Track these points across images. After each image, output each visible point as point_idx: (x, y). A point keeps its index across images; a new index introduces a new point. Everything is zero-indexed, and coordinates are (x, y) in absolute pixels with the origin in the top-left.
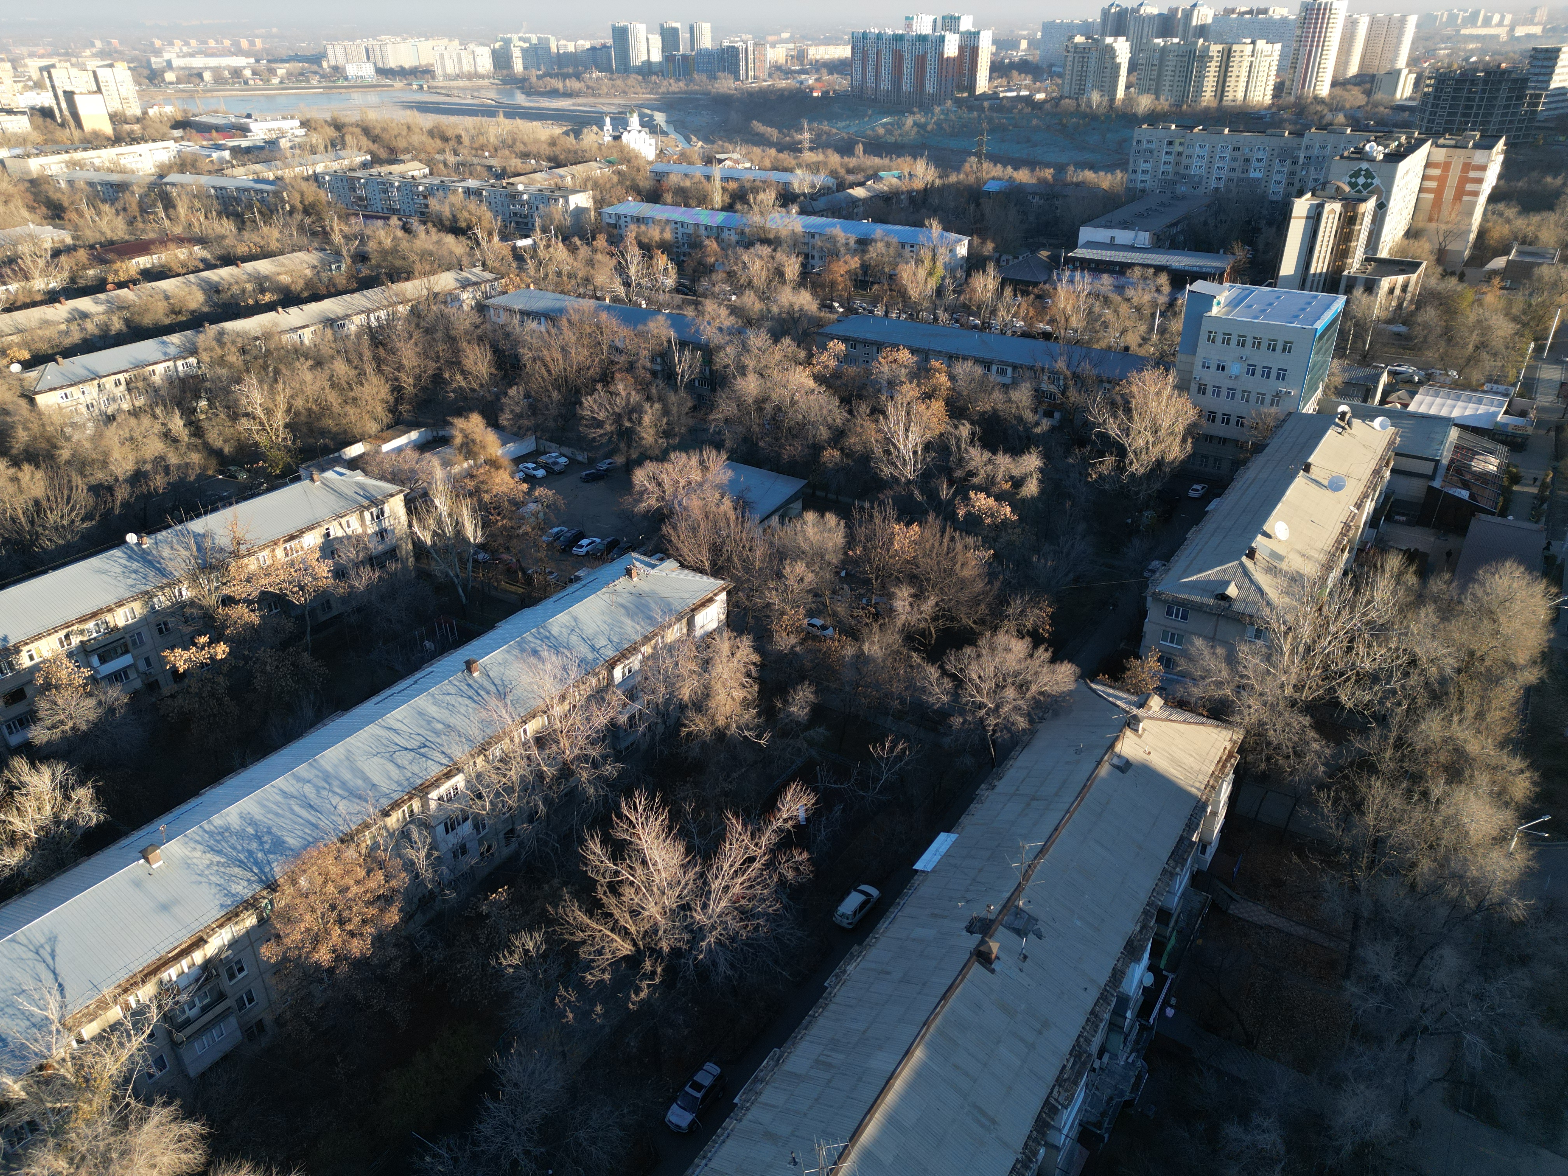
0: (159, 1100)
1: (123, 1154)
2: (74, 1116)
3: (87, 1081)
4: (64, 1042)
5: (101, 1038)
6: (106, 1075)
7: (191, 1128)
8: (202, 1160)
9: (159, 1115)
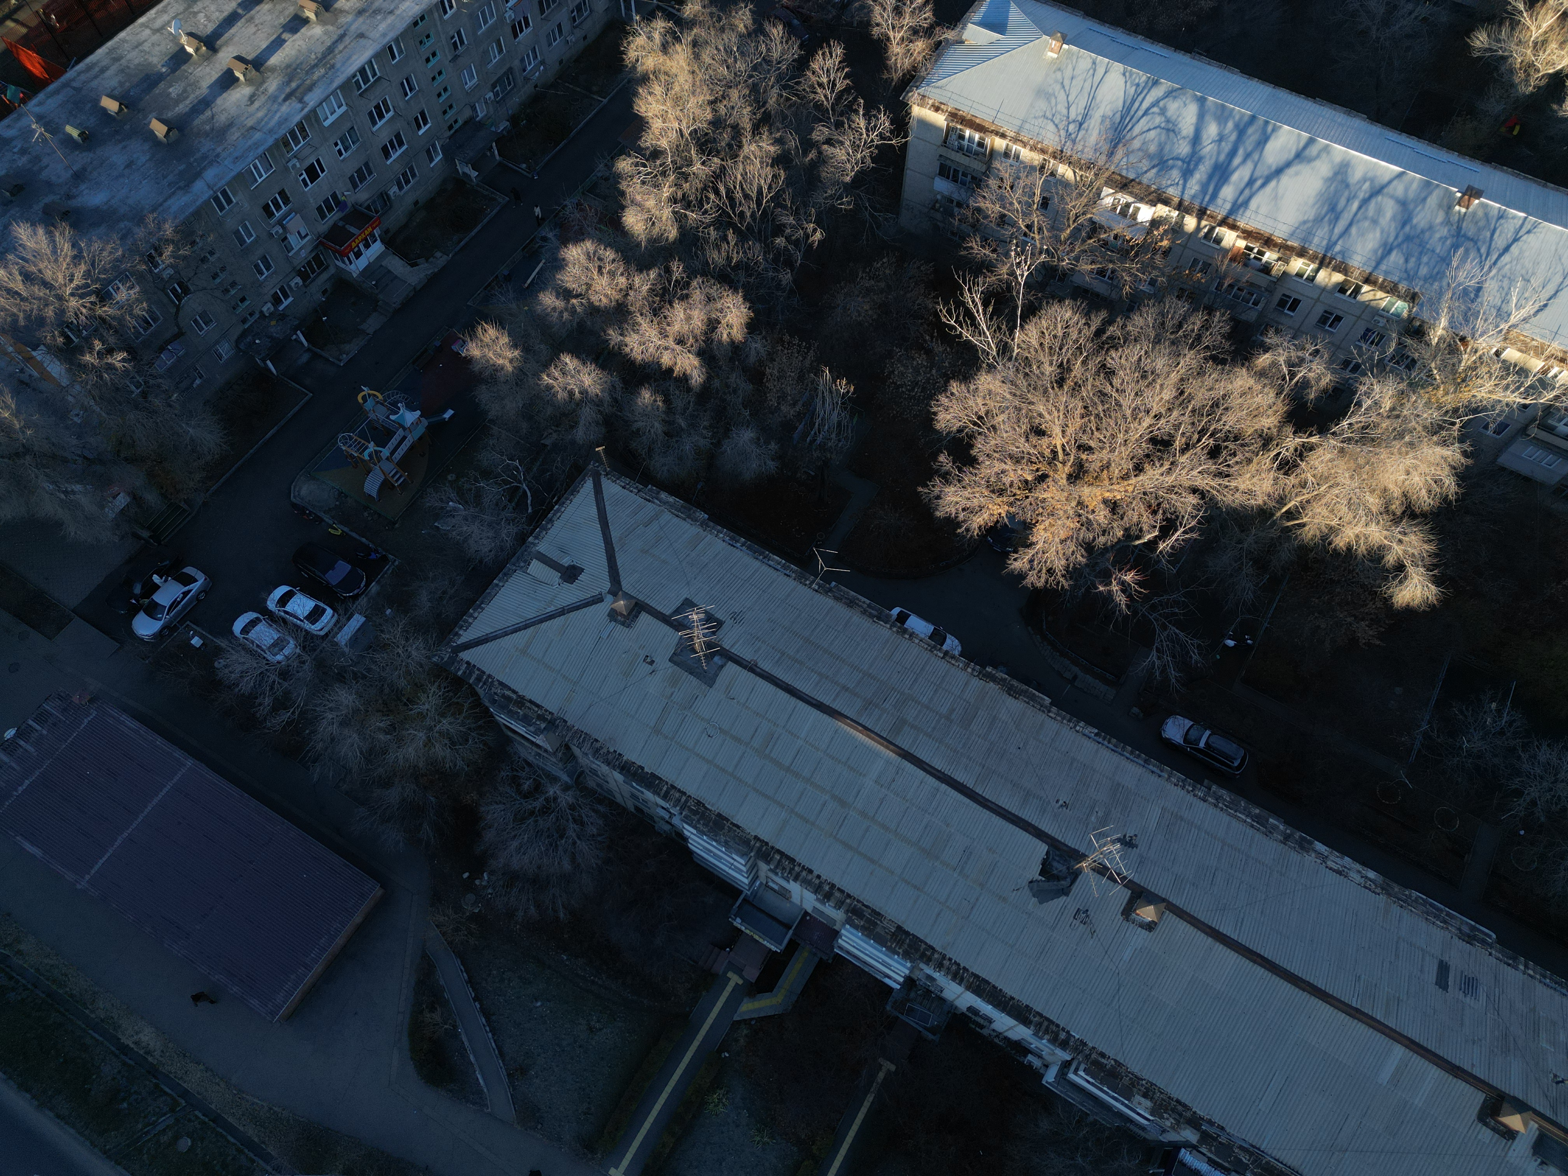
0: (1467, 446)
1: (1411, 444)
2: (1430, 389)
3: (1463, 381)
4: (1493, 342)
5: (1507, 367)
6: (1474, 392)
7: (1450, 485)
8: (1426, 508)
9: (1453, 454)
